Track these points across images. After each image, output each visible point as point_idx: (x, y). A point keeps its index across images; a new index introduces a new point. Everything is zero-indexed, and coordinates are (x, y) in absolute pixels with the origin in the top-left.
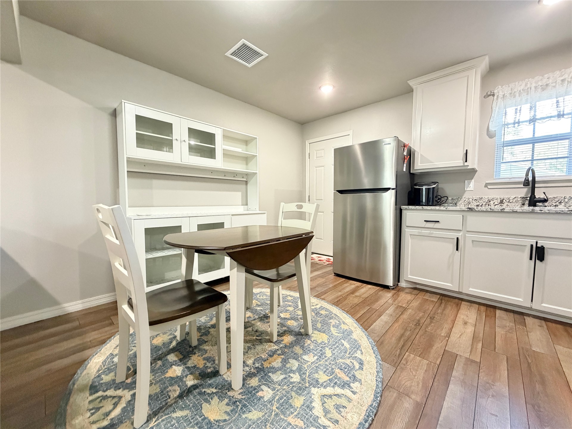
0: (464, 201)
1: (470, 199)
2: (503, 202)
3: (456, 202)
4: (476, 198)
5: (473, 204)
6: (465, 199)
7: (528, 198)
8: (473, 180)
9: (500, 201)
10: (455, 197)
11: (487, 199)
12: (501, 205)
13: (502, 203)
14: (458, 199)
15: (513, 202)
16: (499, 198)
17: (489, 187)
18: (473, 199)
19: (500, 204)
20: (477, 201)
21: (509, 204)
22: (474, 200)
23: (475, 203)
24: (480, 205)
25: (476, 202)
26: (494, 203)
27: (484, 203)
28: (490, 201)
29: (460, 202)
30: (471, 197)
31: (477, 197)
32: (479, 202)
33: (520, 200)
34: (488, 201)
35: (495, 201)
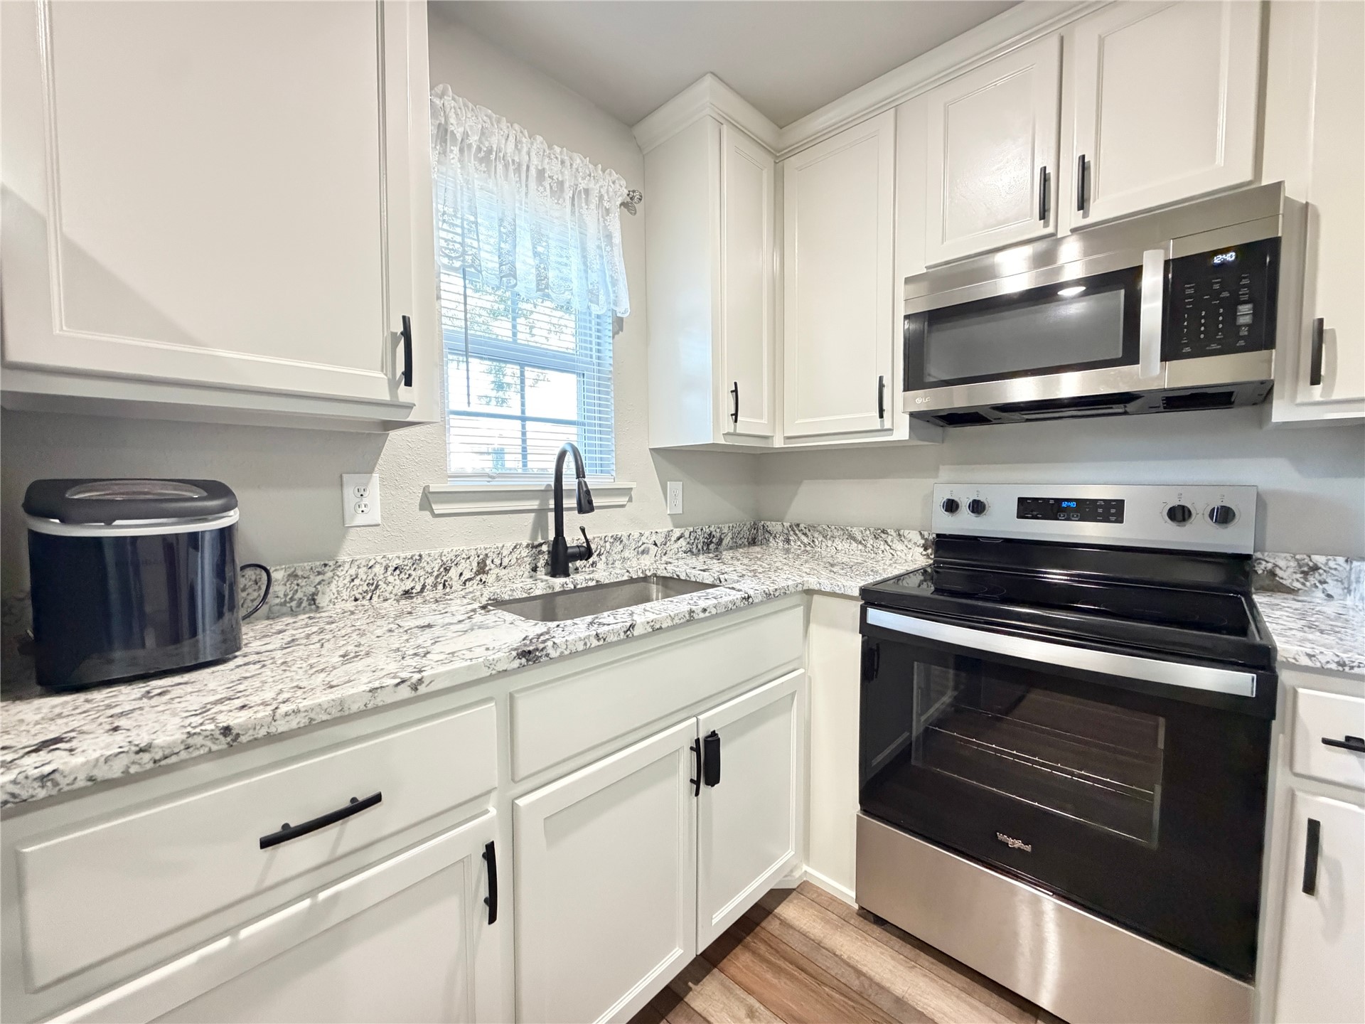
0: (348, 579)
1: (378, 566)
2: (487, 568)
3: (314, 590)
4: (397, 561)
5: (390, 588)
6: (353, 572)
7: (545, 548)
8: (376, 476)
9: (478, 563)
10: (307, 565)
11: (439, 561)
12: (481, 580)
13: (484, 573)
14: (319, 573)
15: (513, 562)
16: (473, 553)
17: (438, 509)
18: (386, 568)
19: (478, 578)
20: (402, 576)
21: (502, 572)
22: (390, 569)
23: (398, 582)
24: (414, 591)
25: (402, 580)
26: (461, 574)
27: (430, 580)
28: (447, 570)
29: (333, 586)
30: (379, 559)
31: (403, 555)
32: (410, 575)
33: (526, 554)
34: (442, 569)
35: (463, 565)
